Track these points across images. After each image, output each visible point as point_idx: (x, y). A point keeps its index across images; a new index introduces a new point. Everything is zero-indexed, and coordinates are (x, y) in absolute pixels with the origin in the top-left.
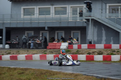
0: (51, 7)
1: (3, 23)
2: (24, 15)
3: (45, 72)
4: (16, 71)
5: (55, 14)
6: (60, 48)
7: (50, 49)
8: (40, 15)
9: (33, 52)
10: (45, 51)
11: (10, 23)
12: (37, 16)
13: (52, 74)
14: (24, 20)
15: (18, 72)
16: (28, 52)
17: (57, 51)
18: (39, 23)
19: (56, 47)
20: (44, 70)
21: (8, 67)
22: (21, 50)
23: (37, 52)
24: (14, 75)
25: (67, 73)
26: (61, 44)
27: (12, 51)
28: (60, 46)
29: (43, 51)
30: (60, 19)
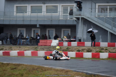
0: (43, 5)
2: (17, 13)
3: (36, 68)
4: (9, 67)
5: (47, 12)
6: (51, 45)
7: (41, 46)
8: (32, 12)
9: (25, 49)
10: (36, 48)
11: (3, 20)
12: (30, 14)
13: (44, 69)
14: (16, 17)
15: (11, 67)
16: (20, 48)
17: (48, 48)
18: (31, 20)
19: (47, 44)
20: (36, 66)
21: (2, 62)
22: (14, 47)
23: (28, 48)
24: (7, 70)
25: (58, 69)
26: (52, 41)
27: (5, 47)
28: (51, 43)
29: (34, 47)
30: (52, 17)
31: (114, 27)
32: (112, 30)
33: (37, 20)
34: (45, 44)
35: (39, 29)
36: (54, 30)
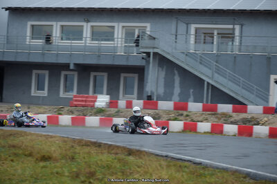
0: (84, 24)
2: (32, 38)
5: (93, 40)
6: (94, 105)
7: (76, 106)
8: (62, 39)
14: (30, 47)
18: (57, 55)
19: (87, 103)
23: (45, 110)
26: (96, 98)
28: (95, 101)
29: (56, 108)
30: (99, 49)
31: (216, 72)
32: (212, 78)
33: (71, 55)
34: (84, 103)
35: (76, 74)
36: (105, 75)
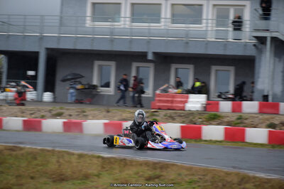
1: (41, 38)
8: (133, 20)
9: (121, 115)
10: (153, 114)
11: (59, 38)
12: (128, 23)
16: (109, 114)
18: (131, 41)
22: (90, 109)
27: (68, 109)
33: (149, 41)
